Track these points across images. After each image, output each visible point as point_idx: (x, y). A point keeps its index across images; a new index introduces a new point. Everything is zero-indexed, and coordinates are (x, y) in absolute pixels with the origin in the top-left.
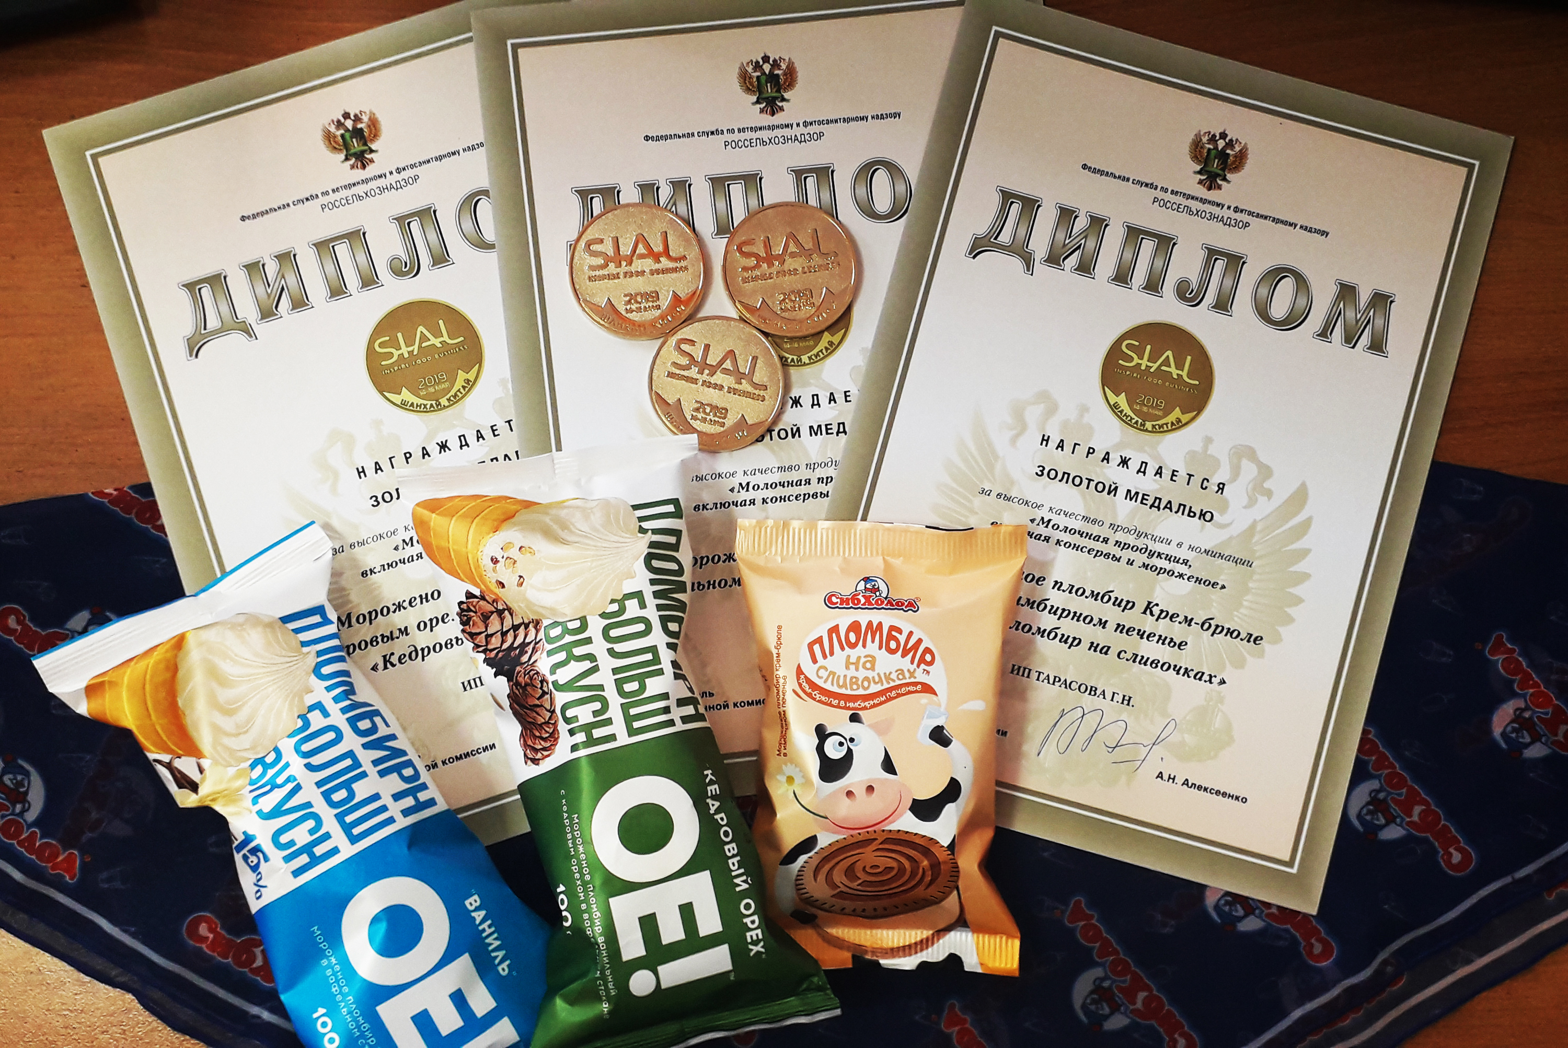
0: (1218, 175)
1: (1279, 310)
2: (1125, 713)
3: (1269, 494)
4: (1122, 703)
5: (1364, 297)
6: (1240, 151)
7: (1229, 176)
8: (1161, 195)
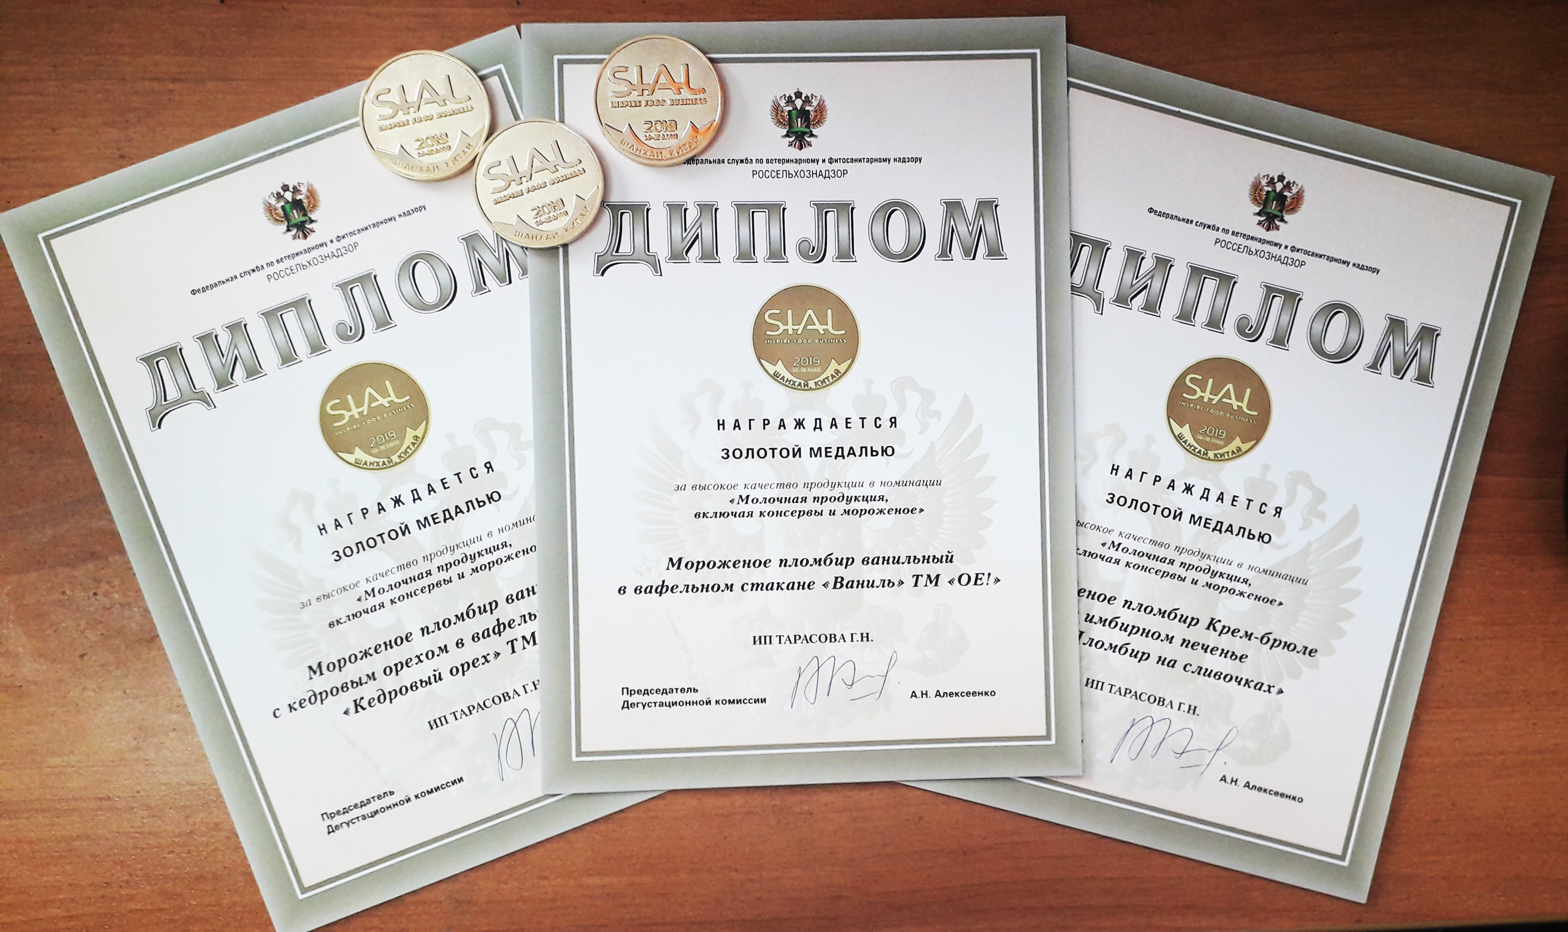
0: (1276, 216)
1: (1332, 344)
2: (1190, 721)
3: (1322, 516)
4: (1189, 712)
5: (1412, 331)
6: (1298, 192)
7: (1286, 217)
8: (1221, 235)
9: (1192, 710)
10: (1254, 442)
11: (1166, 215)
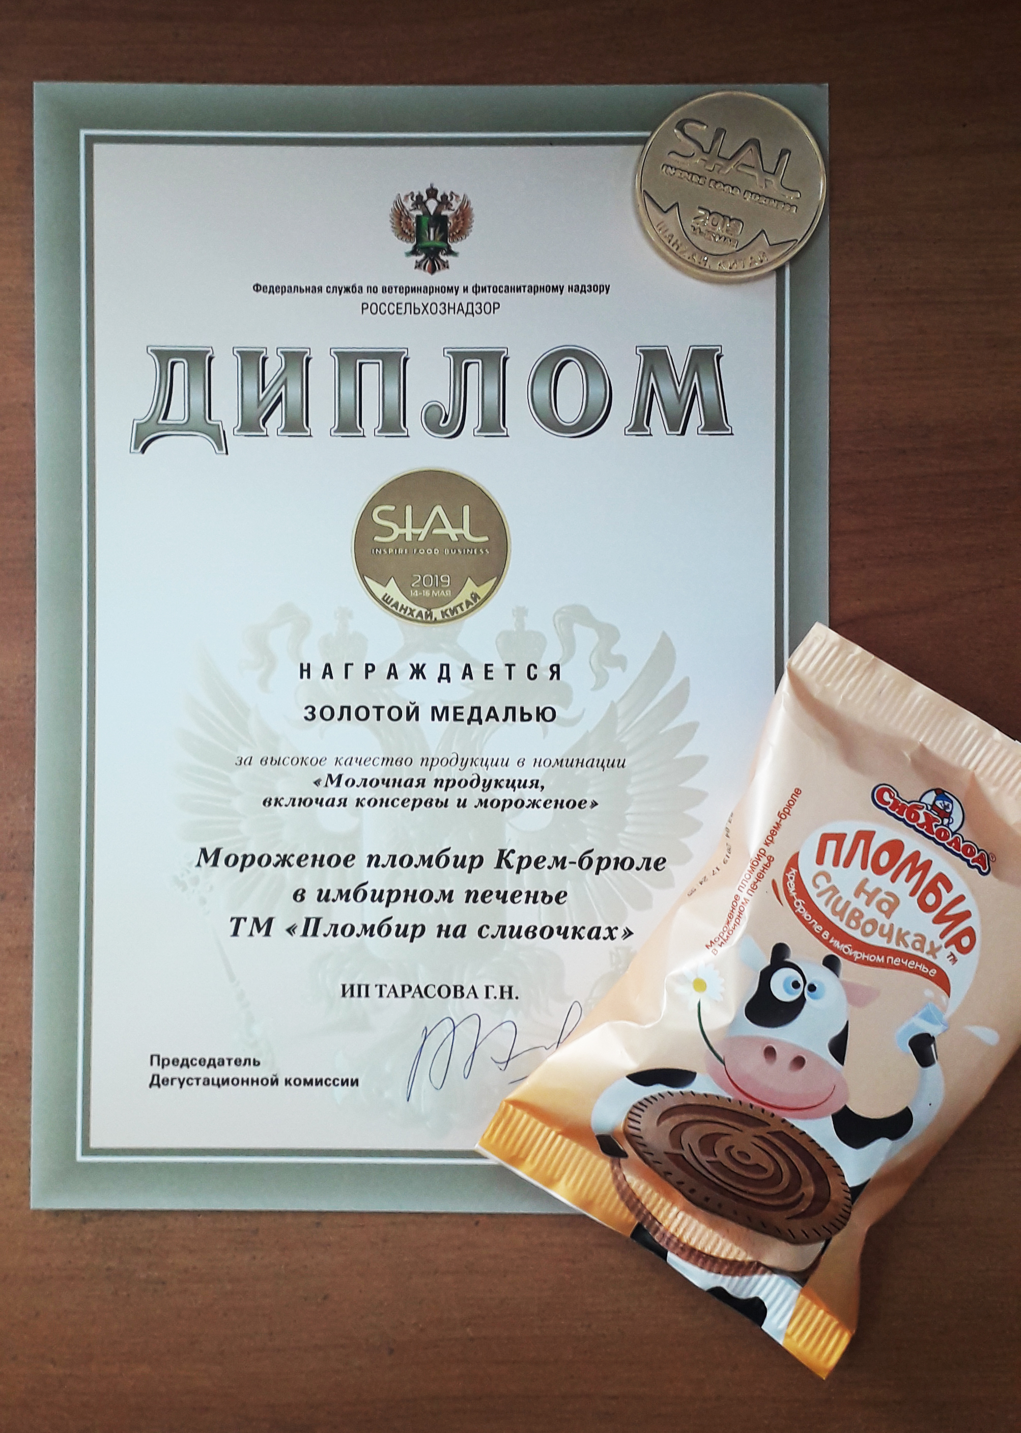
0: (438, 250)
1: (569, 411)
2: (509, 1010)
3: (621, 662)
4: (502, 997)
5: (680, 361)
6: (461, 207)
7: (454, 247)
8: (370, 298)
9: (507, 992)
10: (495, 579)
11: (282, 290)
